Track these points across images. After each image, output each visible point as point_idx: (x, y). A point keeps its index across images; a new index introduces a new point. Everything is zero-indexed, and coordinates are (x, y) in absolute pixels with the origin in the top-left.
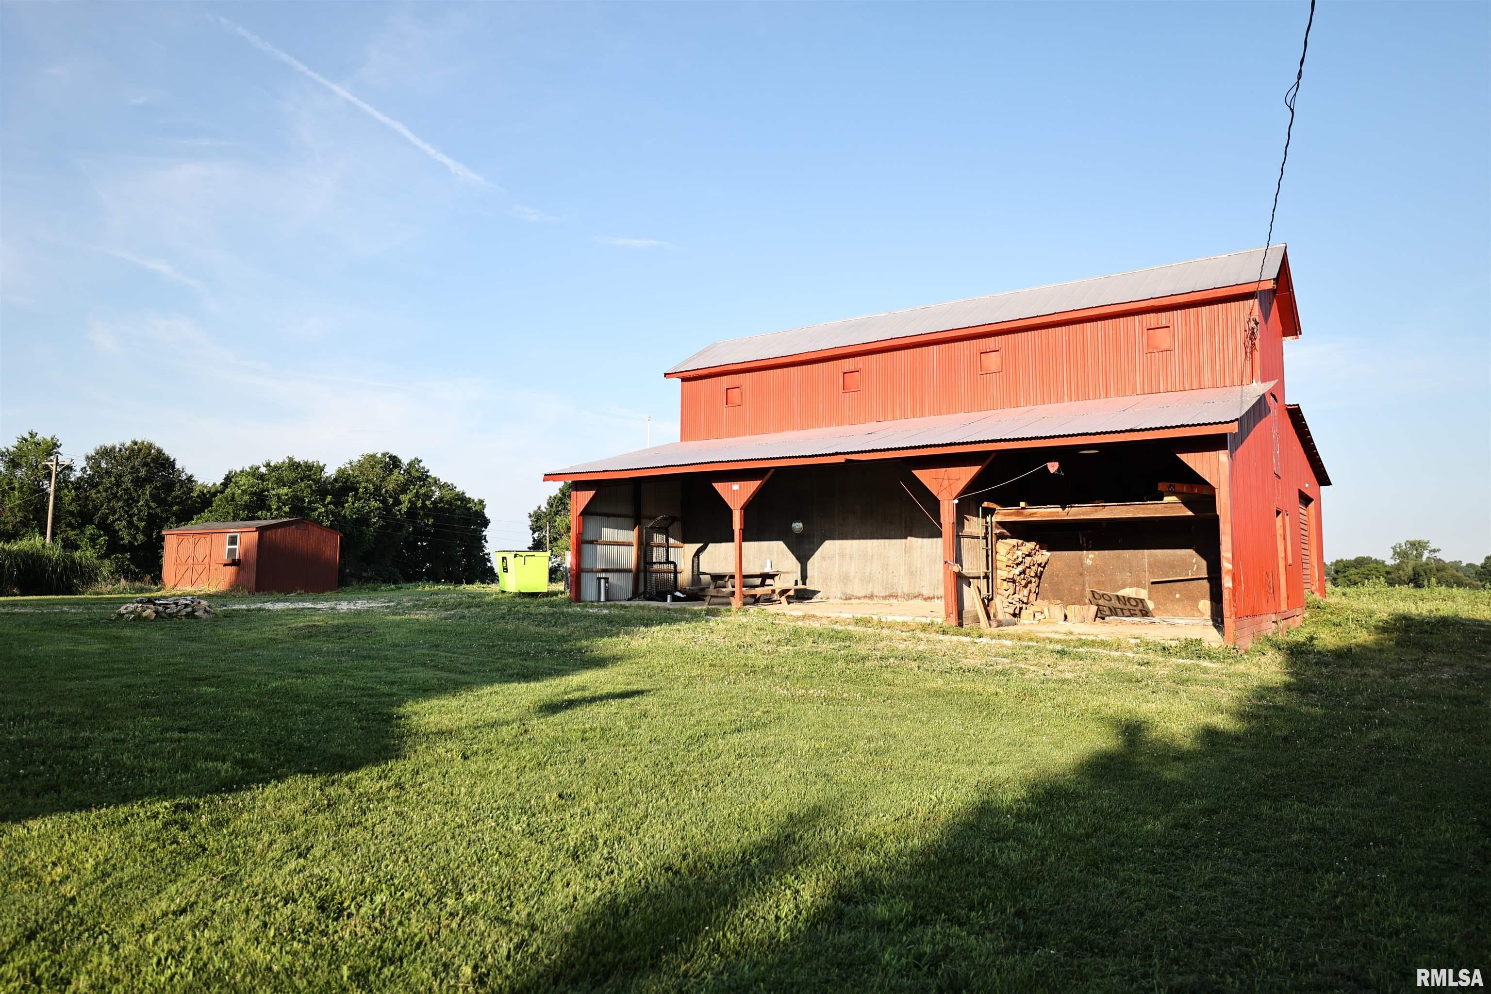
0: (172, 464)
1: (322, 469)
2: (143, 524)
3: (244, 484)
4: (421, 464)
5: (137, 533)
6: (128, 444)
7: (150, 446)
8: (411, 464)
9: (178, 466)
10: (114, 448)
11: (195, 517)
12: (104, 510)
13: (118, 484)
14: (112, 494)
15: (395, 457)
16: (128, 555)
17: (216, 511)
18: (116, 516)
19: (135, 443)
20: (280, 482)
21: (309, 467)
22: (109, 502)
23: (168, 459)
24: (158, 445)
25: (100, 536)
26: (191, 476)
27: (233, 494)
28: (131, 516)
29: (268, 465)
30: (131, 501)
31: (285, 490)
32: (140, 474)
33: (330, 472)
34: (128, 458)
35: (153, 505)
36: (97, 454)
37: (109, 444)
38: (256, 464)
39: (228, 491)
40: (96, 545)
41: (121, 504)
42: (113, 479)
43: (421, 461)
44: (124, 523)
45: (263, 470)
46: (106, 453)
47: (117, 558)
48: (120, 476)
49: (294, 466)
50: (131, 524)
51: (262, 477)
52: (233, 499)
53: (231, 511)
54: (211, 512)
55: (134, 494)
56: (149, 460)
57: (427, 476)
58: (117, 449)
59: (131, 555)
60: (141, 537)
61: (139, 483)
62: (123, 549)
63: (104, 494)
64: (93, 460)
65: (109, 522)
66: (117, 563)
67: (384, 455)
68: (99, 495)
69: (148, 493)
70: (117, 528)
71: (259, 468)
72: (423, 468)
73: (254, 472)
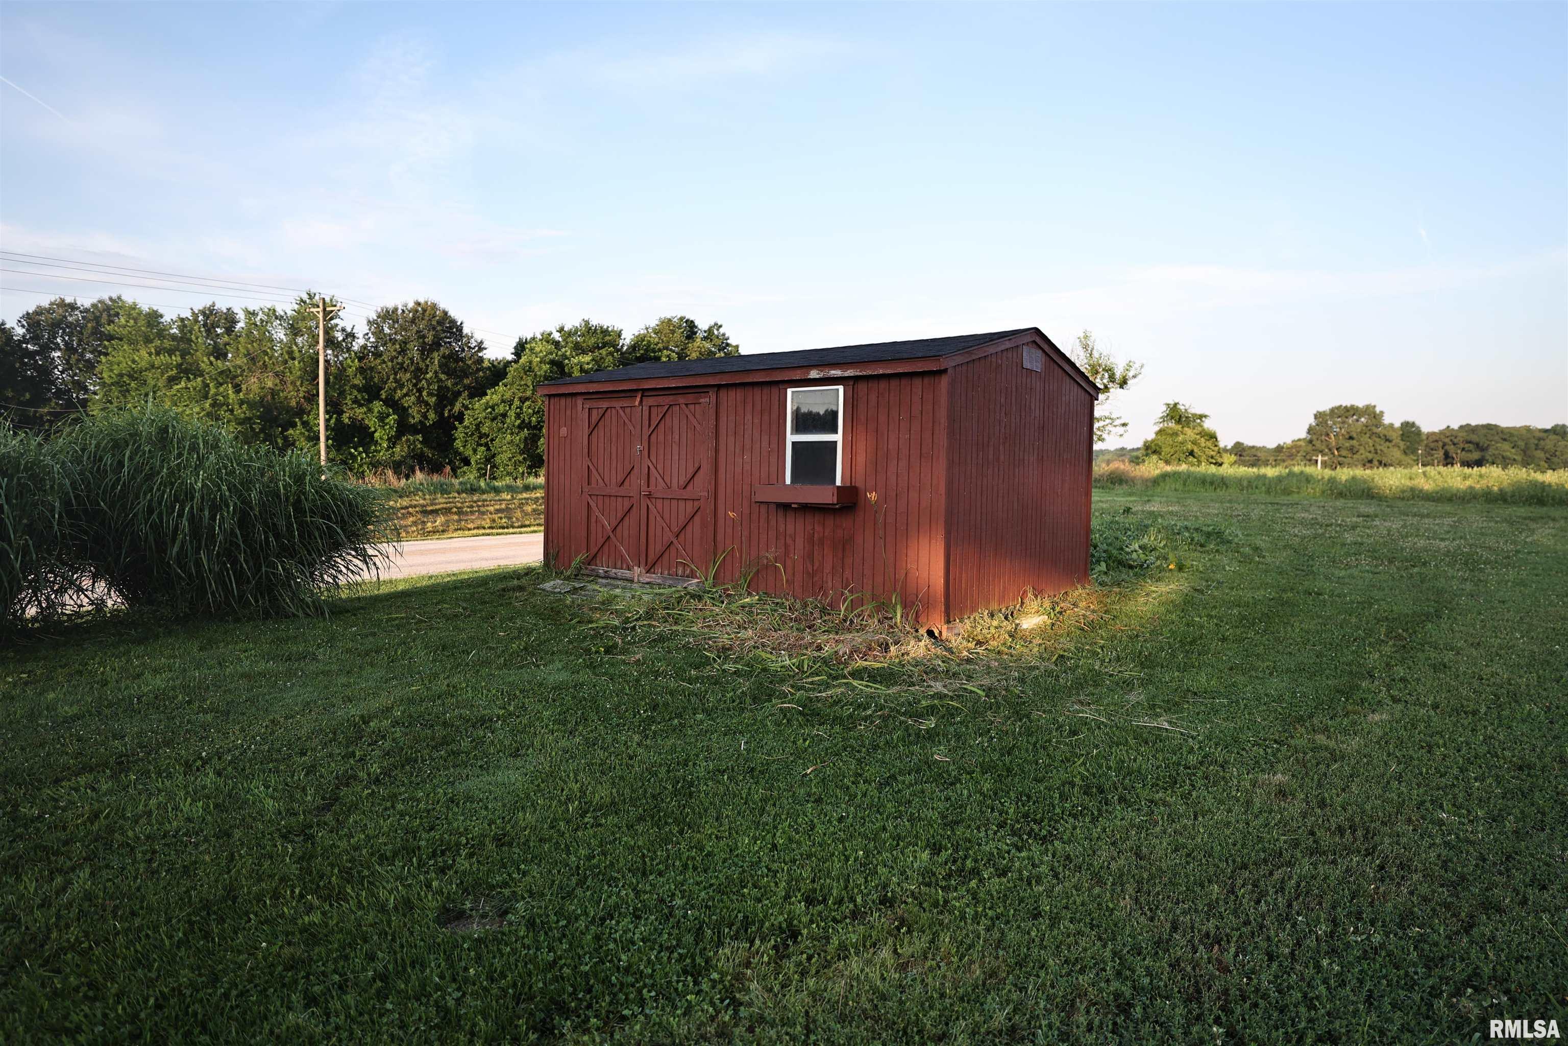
0: (460, 329)
1: (619, 335)
2: (434, 399)
3: (541, 351)
4: (722, 330)
5: (428, 411)
6: (411, 305)
7: (434, 306)
8: (710, 331)
9: (466, 330)
10: (396, 309)
11: (489, 392)
12: (391, 384)
13: (403, 351)
14: (398, 363)
15: (692, 322)
16: (420, 437)
17: (512, 384)
18: (405, 391)
19: (418, 304)
20: (579, 349)
21: (605, 332)
22: (396, 374)
23: (453, 322)
24: (443, 305)
25: (388, 415)
26: (482, 342)
27: (530, 362)
28: (420, 391)
29: (561, 330)
30: (419, 373)
31: (587, 358)
32: (426, 340)
33: (627, 339)
34: (413, 321)
35: (443, 377)
36: (378, 317)
37: (390, 305)
38: (548, 330)
39: (523, 360)
40: (386, 424)
41: (408, 375)
42: (398, 346)
43: (721, 326)
44: (413, 398)
45: (557, 336)
46: (388, 315)
47: (408, 440)
48: (405, 343)
49: (589, 330)
50: (420, 401)
51: (557, 344)
52: (530, 369)
53: (530, 383)
54: (506, 386)
55: (422, 365)
56: (434, 323)
57: (728, 345)
58: (400, 311)
59: (423, 436)
60: (432, 416)
61: (427, 350)
62: (414, 430)
63: (390, 364)
64: (375, 325)
65: (397, 398)
66: (409, 447)
67: (681, 319)
68: (384, 366)
69: (436, 362)
70: (406, 405)
71: (550, 334)
72: (724, 335)
73: (547, 338)
